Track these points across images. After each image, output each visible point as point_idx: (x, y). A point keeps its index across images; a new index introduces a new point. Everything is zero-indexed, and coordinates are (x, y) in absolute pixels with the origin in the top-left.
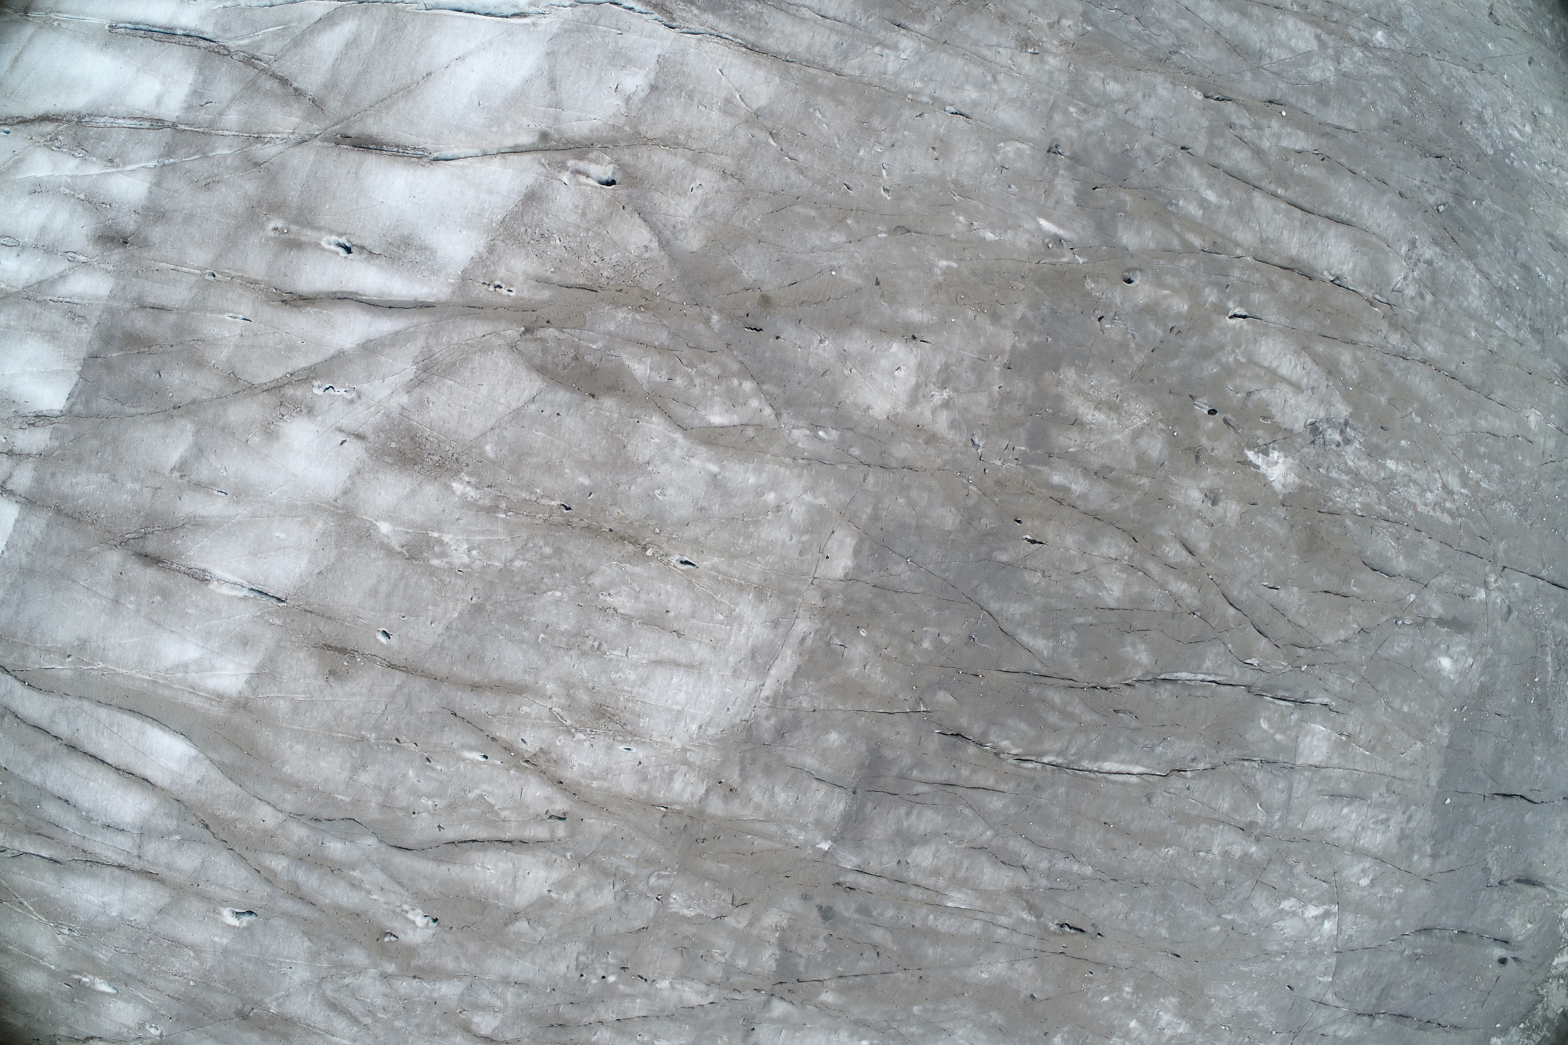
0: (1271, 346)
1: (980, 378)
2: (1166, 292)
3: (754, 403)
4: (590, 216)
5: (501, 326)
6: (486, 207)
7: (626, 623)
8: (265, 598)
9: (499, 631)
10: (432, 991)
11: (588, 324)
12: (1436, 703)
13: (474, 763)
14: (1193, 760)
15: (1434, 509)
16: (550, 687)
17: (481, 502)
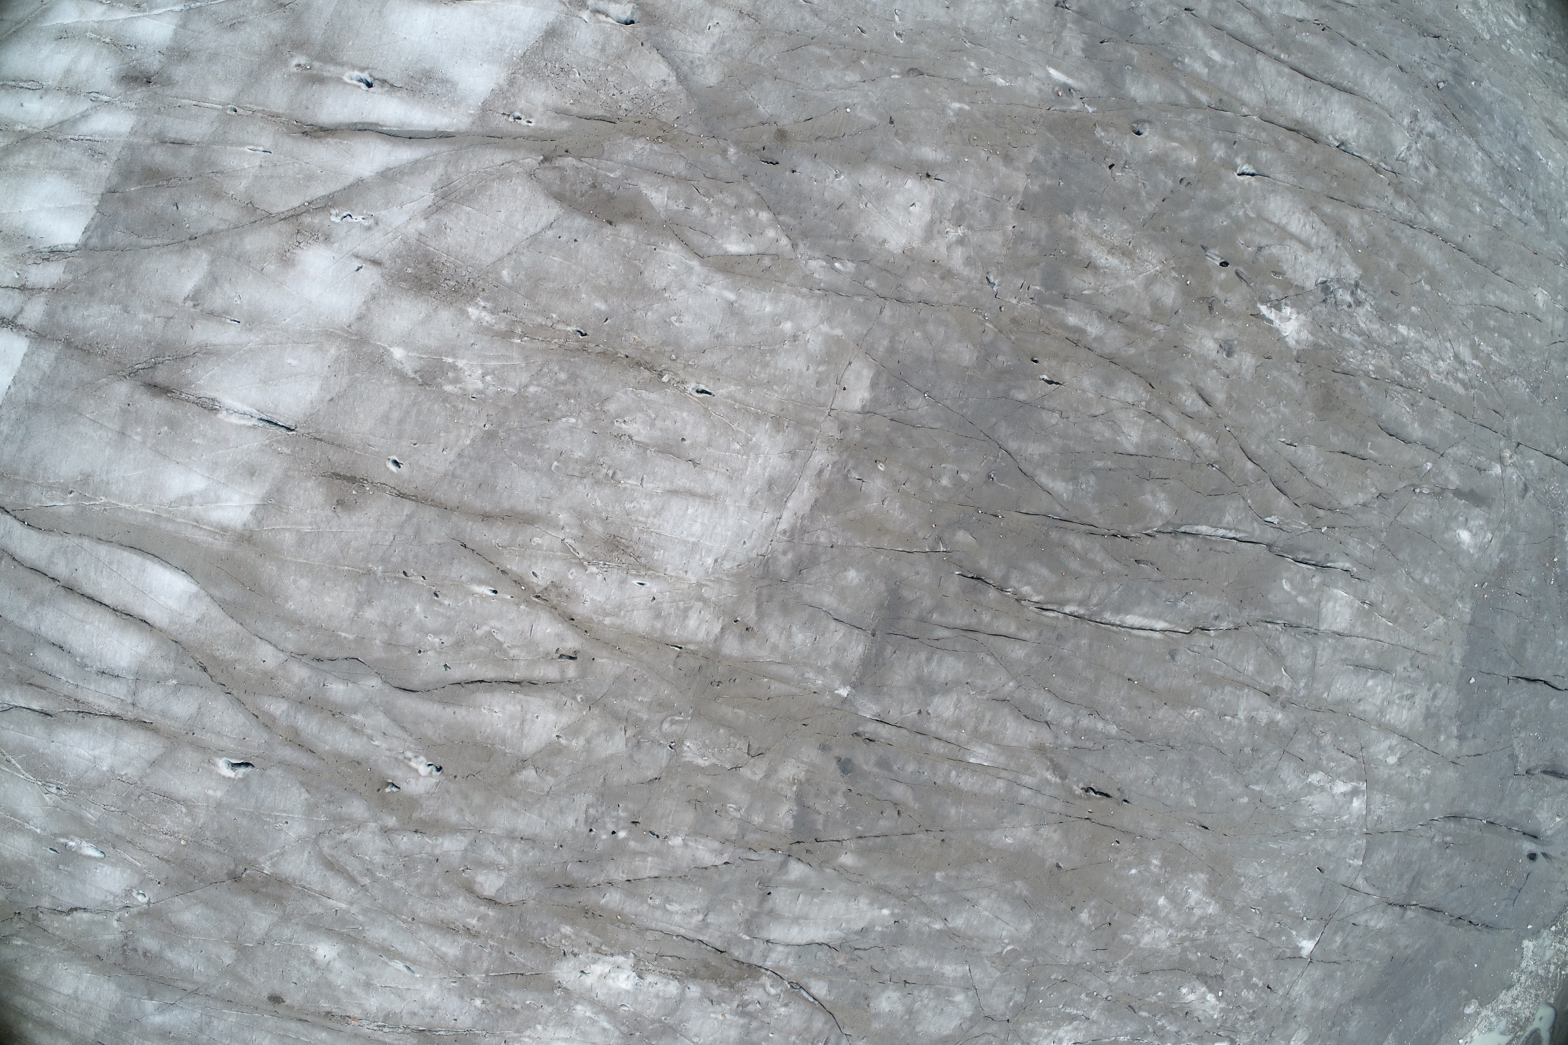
0: (1280, 203)
1: (994, 216)
2: (1175, 144)
3: (771, 233)
4: (609, 51)
5: (520, 155)
6: (507, 42)
7: (641, 450)
8: (274, 428)
9: (512, 458)
10: (434, 847)
11: (606, 155)
12: (1457, 577)
13: (483, 598)
14: (1216, 618)
15: (1447, 379)
16: (563, 517)
17: (496, 327)
